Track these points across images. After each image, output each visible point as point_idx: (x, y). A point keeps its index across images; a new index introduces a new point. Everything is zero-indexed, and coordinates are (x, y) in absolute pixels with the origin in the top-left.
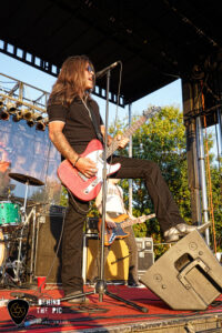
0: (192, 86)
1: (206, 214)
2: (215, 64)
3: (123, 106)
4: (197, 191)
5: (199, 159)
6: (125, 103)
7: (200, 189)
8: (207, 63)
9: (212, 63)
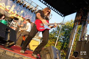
0: (79, 14)
1: (72, 46)
2: (86, 9)
3: (63, 17)
4: (71, 40)
5: (75, 32)
6: (64, 16)
7: (72, 40)
8: (84, 8)
9: (85, 8)
